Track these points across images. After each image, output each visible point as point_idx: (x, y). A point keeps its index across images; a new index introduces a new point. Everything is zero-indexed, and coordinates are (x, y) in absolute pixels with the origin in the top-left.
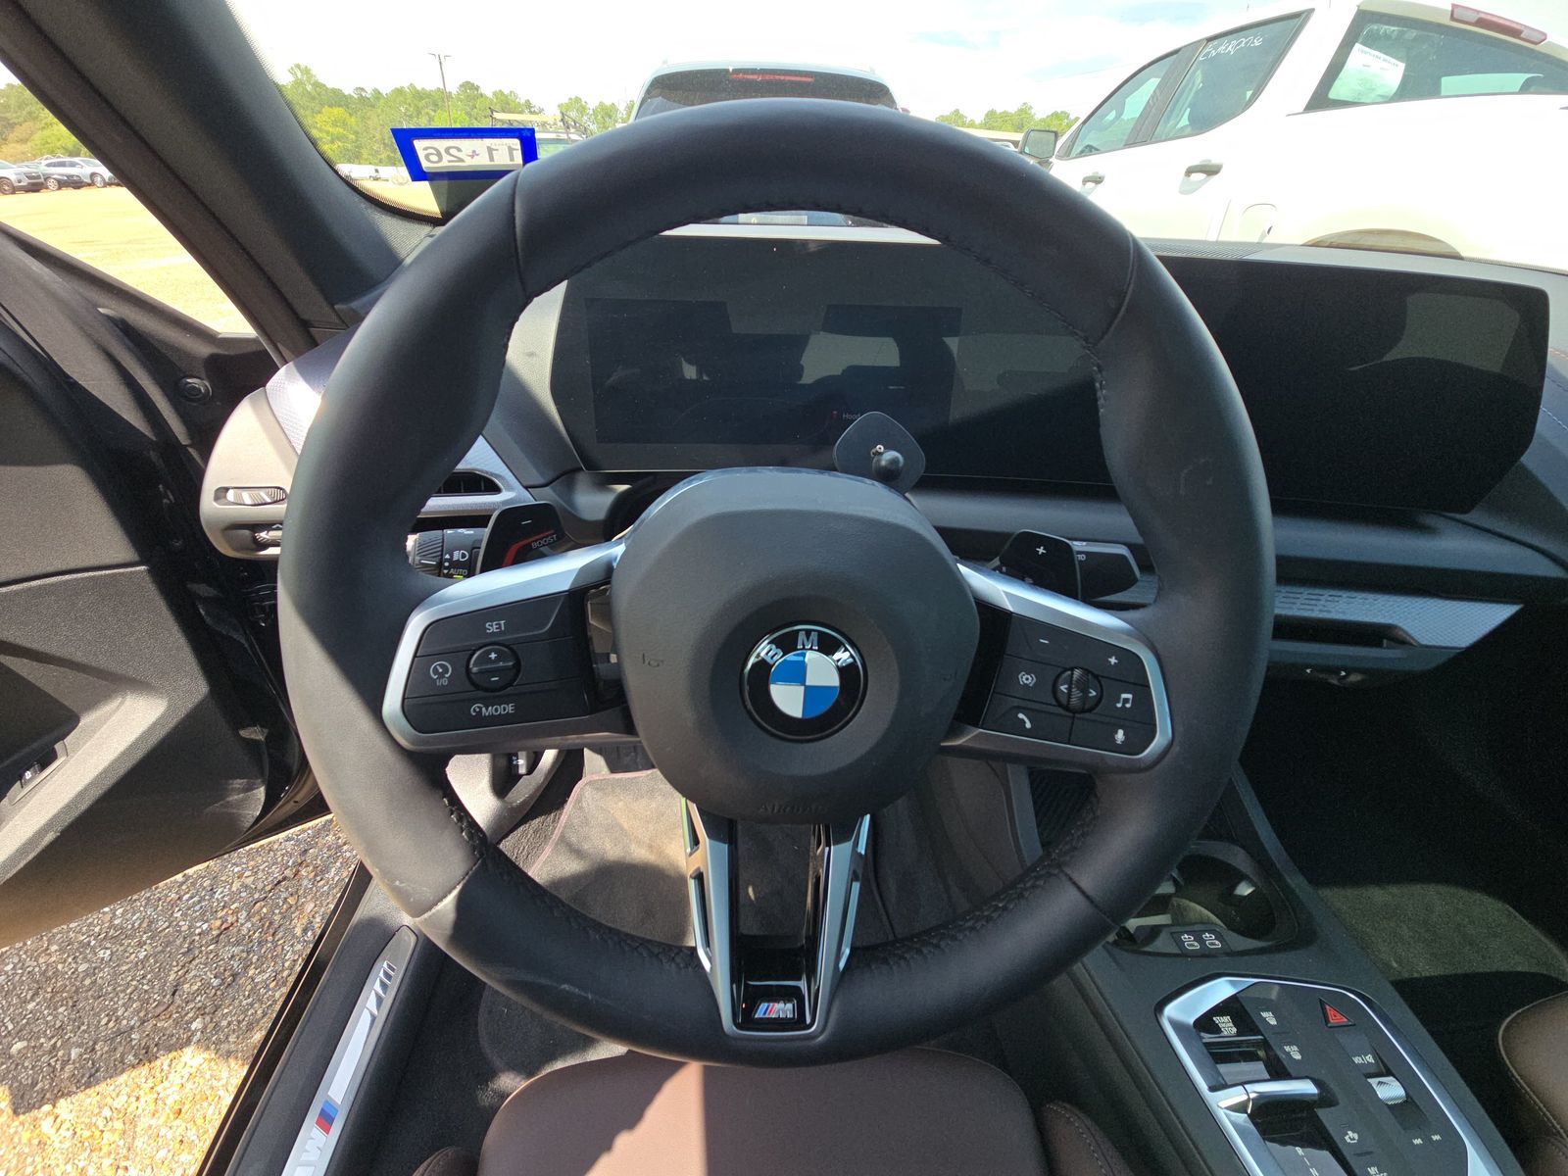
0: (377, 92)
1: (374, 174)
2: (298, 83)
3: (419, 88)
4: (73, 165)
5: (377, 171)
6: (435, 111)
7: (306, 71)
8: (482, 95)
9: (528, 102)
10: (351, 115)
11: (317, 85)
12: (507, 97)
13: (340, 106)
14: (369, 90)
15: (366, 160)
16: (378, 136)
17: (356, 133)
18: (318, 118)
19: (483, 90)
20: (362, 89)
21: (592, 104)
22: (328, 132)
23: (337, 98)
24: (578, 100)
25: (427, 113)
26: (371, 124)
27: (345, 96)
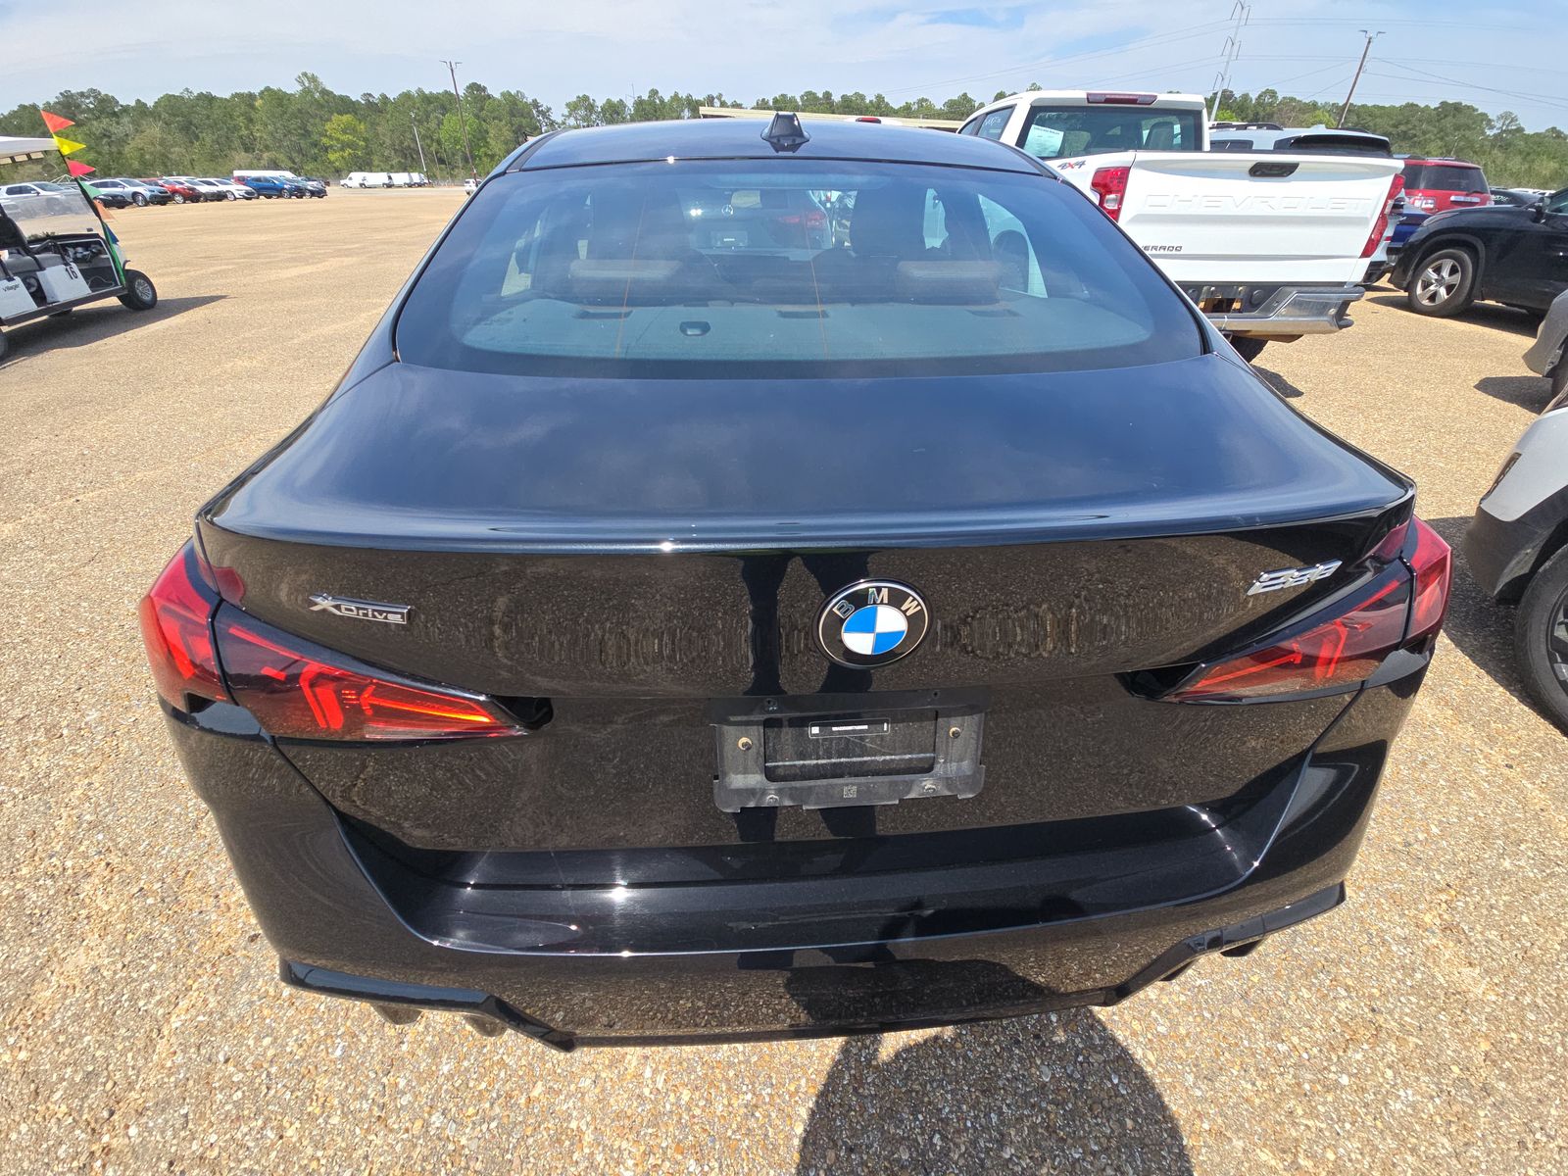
0: (384, 98)
1: (387, 181)
2: (306, 91)
3: (426, 92)
5: (390, 178)
6: (444, 115)
7: (313, 79)
8: (489, 96)
9: (535, 101)
10: (360, 122)
11: (325, 93)
13: (349, 112)
14: (377, 95)
15: (378, 166)
16: (388, 142)
17: (365, 140)
18: (328, 126)
19: (490, 91)
20: (370, 95)
21: (600, 103)
22: (338, 140)
23: (345, 105)
24: (586, 98)
25: (437, 117)
26: (380, 129)
27: (353, 103)
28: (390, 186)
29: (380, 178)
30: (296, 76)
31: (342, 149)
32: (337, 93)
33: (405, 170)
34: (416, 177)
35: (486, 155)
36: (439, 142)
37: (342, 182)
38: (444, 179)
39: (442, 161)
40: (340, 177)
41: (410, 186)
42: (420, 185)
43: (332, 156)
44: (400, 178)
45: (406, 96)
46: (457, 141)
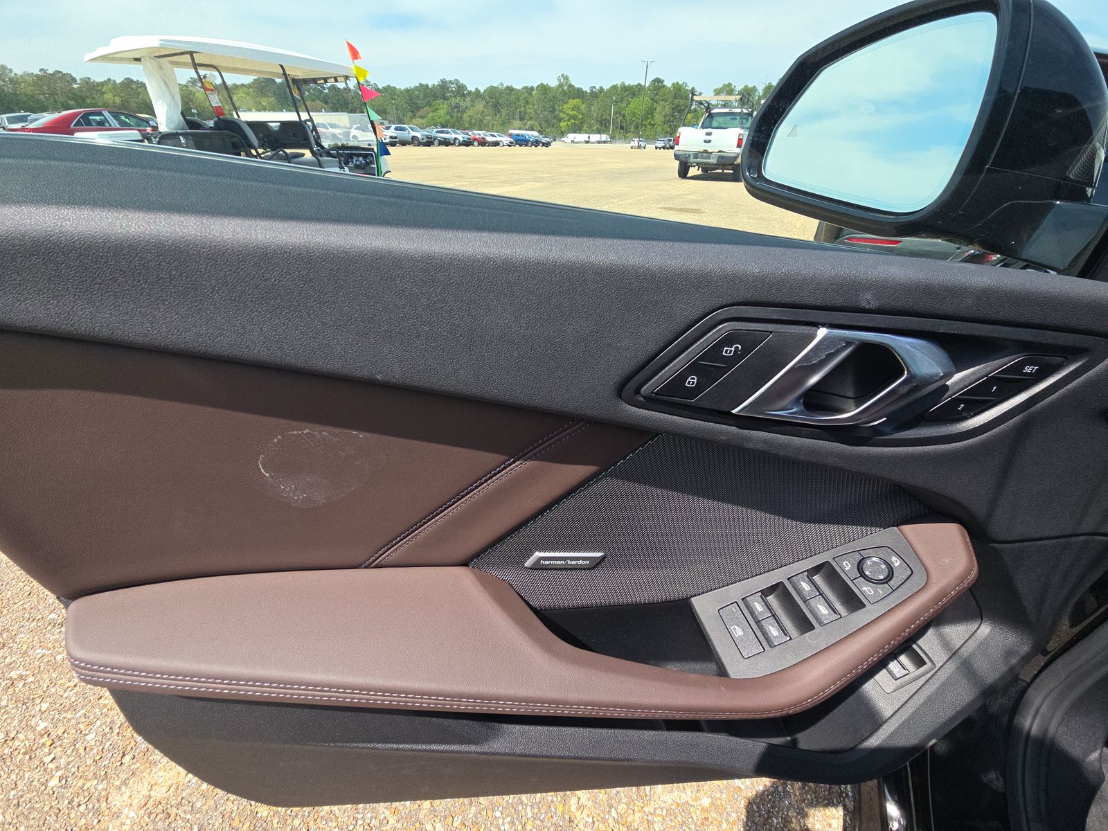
0: (602, 88)
1: (587, 139)
2: (561, 85)
3: (627, 84)
4: (447, 133)
6: (632, 98)
7: (566, 78)
8: (664, 86)
9: (693, 89)
10: (583, 103)
11: (571, 86)
12: (680, 86)
13: (579, 98)
14: (598, 87)
15: (584, 130)
16: (595, 115)
17: (583, 114)
18: (565, 106)
19: (665, 83)
20: (594, 87)
21: (739, 88)
22: (568, 114)
23: (579, 94)
24: (730, 85)
25: (627, 100)
26: (593, 108)
27: (583, 92)
28: (587, 142)
29: (584, 137)
30: (557, 76)
31: (569, 120)
32: (576, 86)
33: (599, 133)
34: (604, 137)
35: (650, 124)
36: (624, 116)
37: (563, 139)
38: (620, 139)
39: (622, 128)
40: (563, 136)
41: (599, 142)
42: (605, 142)
43: (562, 124)
44: (595, 137)
45: (614, 87)
46: (634, 114)
